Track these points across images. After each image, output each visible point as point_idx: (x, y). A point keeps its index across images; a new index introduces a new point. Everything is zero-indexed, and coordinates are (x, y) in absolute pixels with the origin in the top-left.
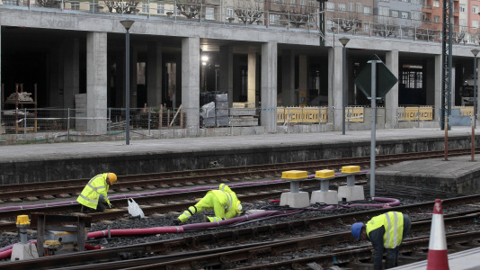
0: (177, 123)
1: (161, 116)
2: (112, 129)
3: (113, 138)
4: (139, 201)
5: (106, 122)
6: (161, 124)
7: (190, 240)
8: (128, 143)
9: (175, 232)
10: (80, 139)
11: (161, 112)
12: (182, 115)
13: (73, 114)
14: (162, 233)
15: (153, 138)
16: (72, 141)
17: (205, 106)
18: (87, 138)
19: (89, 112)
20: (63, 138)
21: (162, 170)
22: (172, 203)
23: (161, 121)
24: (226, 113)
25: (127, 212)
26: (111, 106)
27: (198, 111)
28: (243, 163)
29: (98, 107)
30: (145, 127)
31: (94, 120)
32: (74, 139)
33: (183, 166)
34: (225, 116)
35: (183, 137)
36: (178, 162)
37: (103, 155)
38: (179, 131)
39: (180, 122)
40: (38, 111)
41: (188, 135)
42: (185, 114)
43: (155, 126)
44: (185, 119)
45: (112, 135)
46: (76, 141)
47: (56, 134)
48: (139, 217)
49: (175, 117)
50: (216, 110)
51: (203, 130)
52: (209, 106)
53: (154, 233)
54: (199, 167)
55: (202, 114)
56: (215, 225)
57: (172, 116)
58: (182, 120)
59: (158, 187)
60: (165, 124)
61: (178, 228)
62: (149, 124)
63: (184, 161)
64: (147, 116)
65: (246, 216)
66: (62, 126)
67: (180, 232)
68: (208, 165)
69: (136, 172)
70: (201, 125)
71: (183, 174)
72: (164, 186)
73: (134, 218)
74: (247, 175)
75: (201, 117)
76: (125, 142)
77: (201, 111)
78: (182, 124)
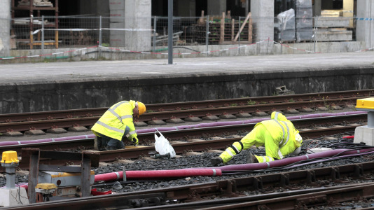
0: (244, 37)
1: (223, 27)
2: (158, 44)
3: (159, 55)
4: (169, 136)
5: (150, 35)
6: (222, 38)
7: (224, 185)
8: (171, 62)
9: (211, 175)
10: (114, 57)
11: (223, 22)
12: (250, 27)
13: (107, 23)
14: (194, 176)
15: (211, 56)
16: (104, 59)
17: (282, 15)
18: (123, 56)
19: (128, 22)
20: (93, 56)
21: (213, 97)
22: (217, 138)
23: (223, 33)
24: (309, 23)
25: (154, 149)
26: (157, 15)
27: (273, 21)
28: (320, 89)
29: (139, 14)
30: (202, 42)
31: (134, 33)
32: (107, 56)
33: (241, 92)
34: (309, 28)
35: (251, 54)
36: (234, 87)
37: (136, 77)
38: (247, 47)
39: (248, 36)
40: (60, 19)
41: (258, 52)
42: (254, 26)
43: (215, 41)
44: (254, 31)
45: (157, 51)
46: (110, 60)
47: (83, 50)
48: (168, 156)
49: (241, 29)
50: (296, 19)
51: (278, 45)
52: (287, 15)
53: (183, 176)
54: (261, 93)
55: (277, 25)
56: (264, 167)
57: (237, 27)
58: (250, 33)
59: (203, 119)
60: (228, 38)
61: (214, 170)
62: (207, 38)
63: (241, 86)
64: (203, 28)
65: (307, 156)
66: (92, 40)
67: (217, 175)
68: (274, 91)
69: (177, 99)
70: (276, 39)
71: (238, 102)
72: (211, 117)
73: (161, 157)
74: (322, 104)
75: (276, 29)
76: (167, 61)
77: (276, 21)
78: (250, 38)
